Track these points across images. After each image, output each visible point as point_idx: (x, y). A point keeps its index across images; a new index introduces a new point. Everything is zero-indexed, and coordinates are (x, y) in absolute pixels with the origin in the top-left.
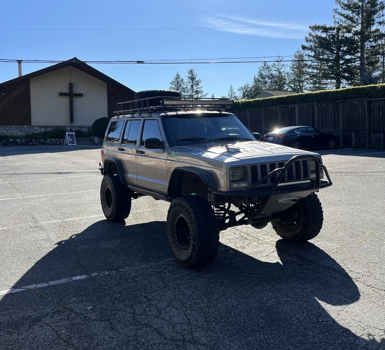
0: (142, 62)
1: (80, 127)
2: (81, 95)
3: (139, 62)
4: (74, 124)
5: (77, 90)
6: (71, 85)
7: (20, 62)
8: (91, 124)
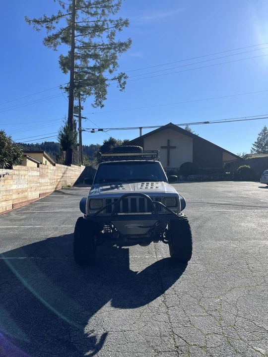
0: (208, 123)
1: (174, 168)
2: (175, 147)
3: (205, 123)
4: (170, 167)
5: (172, 145)
6: (169, 141)
7: (141, 128)
8: (179, 166)
